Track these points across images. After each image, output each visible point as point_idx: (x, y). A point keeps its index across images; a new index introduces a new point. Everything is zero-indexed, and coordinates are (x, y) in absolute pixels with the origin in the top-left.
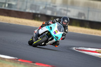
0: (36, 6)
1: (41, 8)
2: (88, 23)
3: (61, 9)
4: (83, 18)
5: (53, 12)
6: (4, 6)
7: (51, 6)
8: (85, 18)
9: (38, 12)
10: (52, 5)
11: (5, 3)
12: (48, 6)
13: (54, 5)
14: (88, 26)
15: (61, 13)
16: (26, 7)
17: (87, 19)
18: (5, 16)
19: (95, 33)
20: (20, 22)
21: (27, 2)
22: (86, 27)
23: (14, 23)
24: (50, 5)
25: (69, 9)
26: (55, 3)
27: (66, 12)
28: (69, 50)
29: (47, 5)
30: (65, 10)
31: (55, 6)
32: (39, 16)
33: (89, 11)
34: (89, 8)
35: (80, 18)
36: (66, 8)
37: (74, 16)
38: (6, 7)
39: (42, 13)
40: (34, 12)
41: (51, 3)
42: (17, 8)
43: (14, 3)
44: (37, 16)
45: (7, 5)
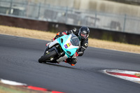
0: (52, 12)
1: (59, 15)
2: (125, 36)
3: (87, 17)
4: (117, 29)
5: (76, 21)
6: (7, 12)
7: (73, 13)
8: (120, 28)
9: (55, 21)
10: (74, 10)
11: (10, 9)
12: (69, 12)
13: (77, 11)
14: (124, 40)
15: (87, 23)
16: (39, 13)
17: (122, 31)
18: (9, 26)
19: (134, 51)
20: (31, 34)
21: (40, 7)
22: (121, 42)
23: (22, 36)
24: (72, 11)
25: (98, 17)
26: (78, 9)
27: (93, 21)
28: (98, 73)
29: (67, 11)
30: (92, 18)
31: (79, 13)
32: (57, 26)
33: (125, 19)
34: (125, 15)
35: (114, 30)
36: (94, 16)
37: (104, 27)
38: (10, 13)
39: (62, 22)
40: (49, 20)
41: (73, 8)
42: (26, 15)
43: (21, 8)
44: (53, 26)
45: (12, 11)
